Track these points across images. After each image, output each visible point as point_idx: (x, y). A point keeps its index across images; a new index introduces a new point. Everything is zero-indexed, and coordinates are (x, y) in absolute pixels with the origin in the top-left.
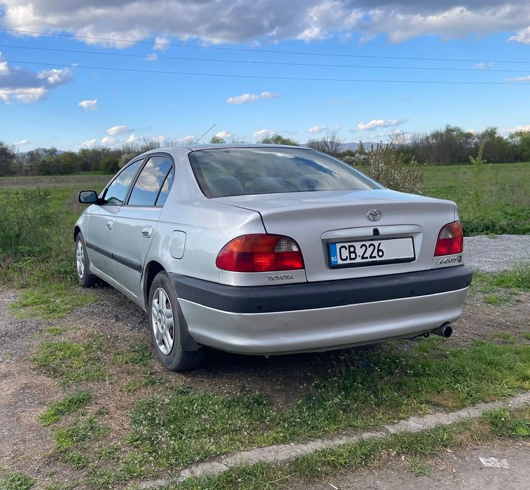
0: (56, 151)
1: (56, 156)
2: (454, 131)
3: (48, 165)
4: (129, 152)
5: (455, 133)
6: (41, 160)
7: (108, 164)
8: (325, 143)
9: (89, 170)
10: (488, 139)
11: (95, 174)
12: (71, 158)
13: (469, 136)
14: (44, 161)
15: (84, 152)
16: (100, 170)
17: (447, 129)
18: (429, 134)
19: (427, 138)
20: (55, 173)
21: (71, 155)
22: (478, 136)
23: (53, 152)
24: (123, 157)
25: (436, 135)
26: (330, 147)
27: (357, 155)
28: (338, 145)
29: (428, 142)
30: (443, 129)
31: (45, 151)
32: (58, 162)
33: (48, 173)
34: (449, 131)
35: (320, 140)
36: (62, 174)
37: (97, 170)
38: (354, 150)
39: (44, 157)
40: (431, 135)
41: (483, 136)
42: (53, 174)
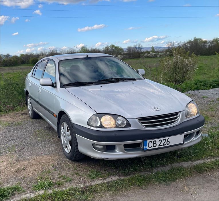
0: (9, 55)
1: (10, 58)
2: (198, 40)
3: (6, 62)
4: (43, 55)
5: (199, 41)
6: (3, 60)
7: (33, 61)
8: (136, 48)
9: (24, 64)
10: (215, 43)
11: (28, 65)
12: (16, 58)
13: (205, 42)
14: (4, 60)
15: (22, 55)
16: (30, 64)
17: (195, 39)
18: (186, 42)
19: (185, 44)
20: (9, 66)
21: (16, 57)
22: (210, 42)
23: (8, 56)
24: (40, 57)
25: (189, 42)
26: (138, 49)
27: (151, 53)
28: (142, 48)
29: (186, 46)
30: (192, 39)
31: (4, 55)
32: (10, 60)
33: (6, 66)
34: (196, 40)
35: (133, 46)
36: (12, 66)
37: (28, 64)
38: (149, 50)
39: (4, 58)
40: (187, 42)
41: (212, 42)
42: (8, 66)
